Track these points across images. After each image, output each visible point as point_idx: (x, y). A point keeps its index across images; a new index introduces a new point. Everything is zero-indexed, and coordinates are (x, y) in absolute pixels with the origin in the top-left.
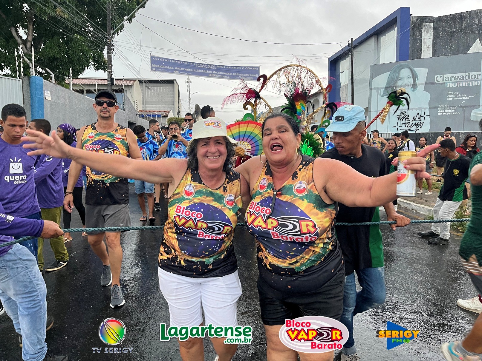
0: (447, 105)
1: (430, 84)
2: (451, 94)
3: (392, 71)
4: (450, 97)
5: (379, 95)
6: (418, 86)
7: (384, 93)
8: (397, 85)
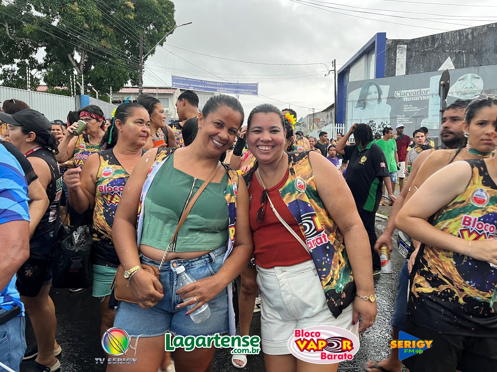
0: (403, 116)
1: (391, 98)
2: (406, 107)
4: (406, 109)
5: (353, 107)
6: (382, 100)
7: (357, 105)
8: (367, 98)
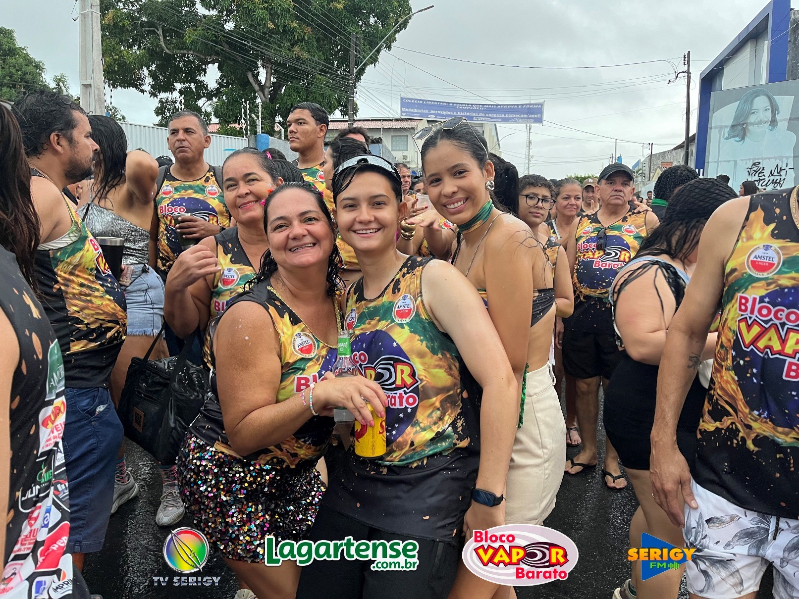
1: (796, 120)
3: (743, 101)
5: (722, 137)
6: (779, 124)
7: (729, 135)
8: (749, 121)
